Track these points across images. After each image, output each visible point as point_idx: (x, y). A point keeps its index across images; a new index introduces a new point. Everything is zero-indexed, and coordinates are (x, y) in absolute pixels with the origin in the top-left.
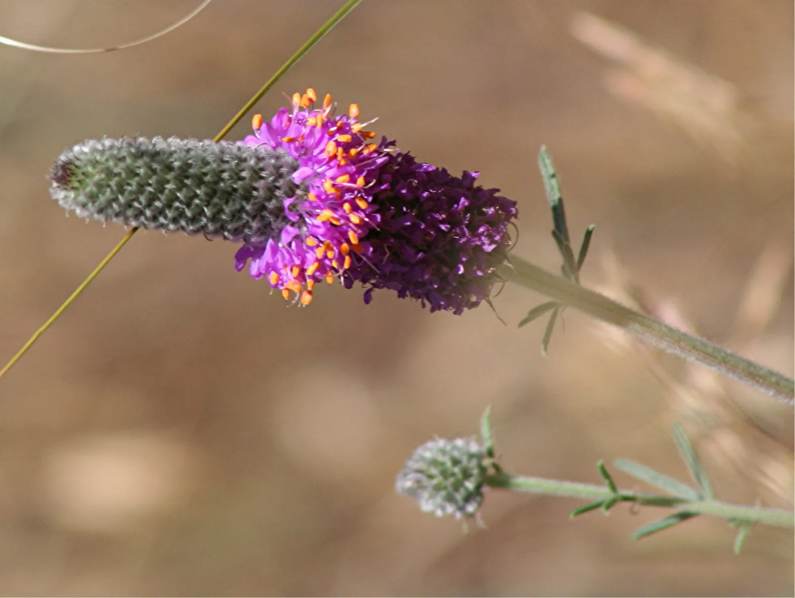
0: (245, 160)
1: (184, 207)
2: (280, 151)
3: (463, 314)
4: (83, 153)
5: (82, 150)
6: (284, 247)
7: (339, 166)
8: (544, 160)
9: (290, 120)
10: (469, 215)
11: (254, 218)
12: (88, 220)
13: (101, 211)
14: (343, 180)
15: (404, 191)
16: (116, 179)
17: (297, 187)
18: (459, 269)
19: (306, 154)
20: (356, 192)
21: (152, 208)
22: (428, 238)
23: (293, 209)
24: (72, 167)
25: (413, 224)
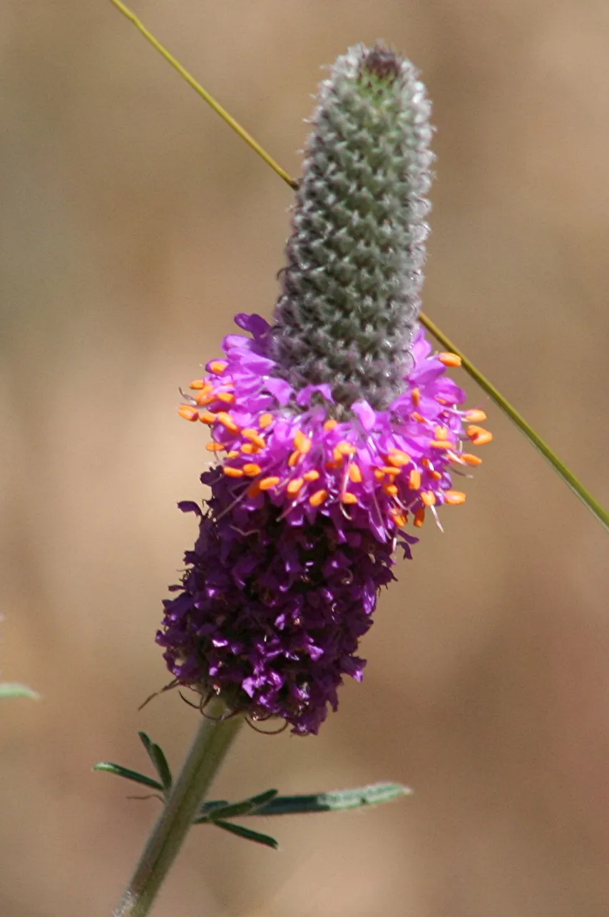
0: (390, 333)
1: (326, 237)
2: (403, 388)
3: (157, 646)
4: (412, 94)
5: (416, 95)
6: (263, 382)
7: (374, 468)
8: (389, 789)
9: (449, 405)
10: (297, 659)
11: (306, 341)
12: (313, 96)
13: (326, 115)
14: (353, 473)
15: (335, 564)
16: (371, 140)
17: (348, 408)
18: (220, 640)
19: (395, 422)
20: (335, 491)
21: (326, 191)
22: (266, 597)
23: (317, 400)
24: (391, 77)
25: (287, 575)
